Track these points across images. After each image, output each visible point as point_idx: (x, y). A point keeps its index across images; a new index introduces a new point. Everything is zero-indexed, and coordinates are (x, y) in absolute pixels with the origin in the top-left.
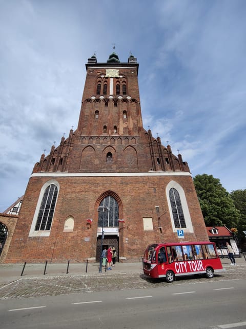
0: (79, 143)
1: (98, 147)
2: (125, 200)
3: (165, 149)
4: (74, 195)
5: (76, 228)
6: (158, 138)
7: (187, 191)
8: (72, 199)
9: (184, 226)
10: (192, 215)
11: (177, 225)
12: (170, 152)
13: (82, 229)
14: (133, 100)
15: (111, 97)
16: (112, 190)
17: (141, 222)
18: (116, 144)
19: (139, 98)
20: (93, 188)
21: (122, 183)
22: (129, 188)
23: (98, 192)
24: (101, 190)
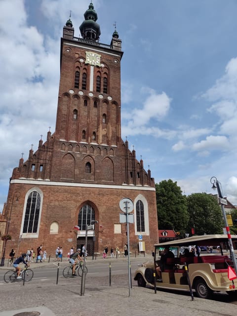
0: (59, 150)
1: (78, 156)
2: (101, 209)
3: (138, 163)
4: (57, 203)
5: (60, 231)
6: (134, 151)
7: (150, 204)
8: (55, 207)
9: (143, 230)
10: (150, 222)
11: (138, 230)
12: (141, 167)
13: (66, 232)
14: (114, 102)
15: (91, 95)
16: (90, 200)
17: (113, 227)
18: (95, 154)
19: (120, 101)
20: (74, 197)
21: (99, 194)
22: (105, 198)
23: (78, 201)
24: (81, 200)
